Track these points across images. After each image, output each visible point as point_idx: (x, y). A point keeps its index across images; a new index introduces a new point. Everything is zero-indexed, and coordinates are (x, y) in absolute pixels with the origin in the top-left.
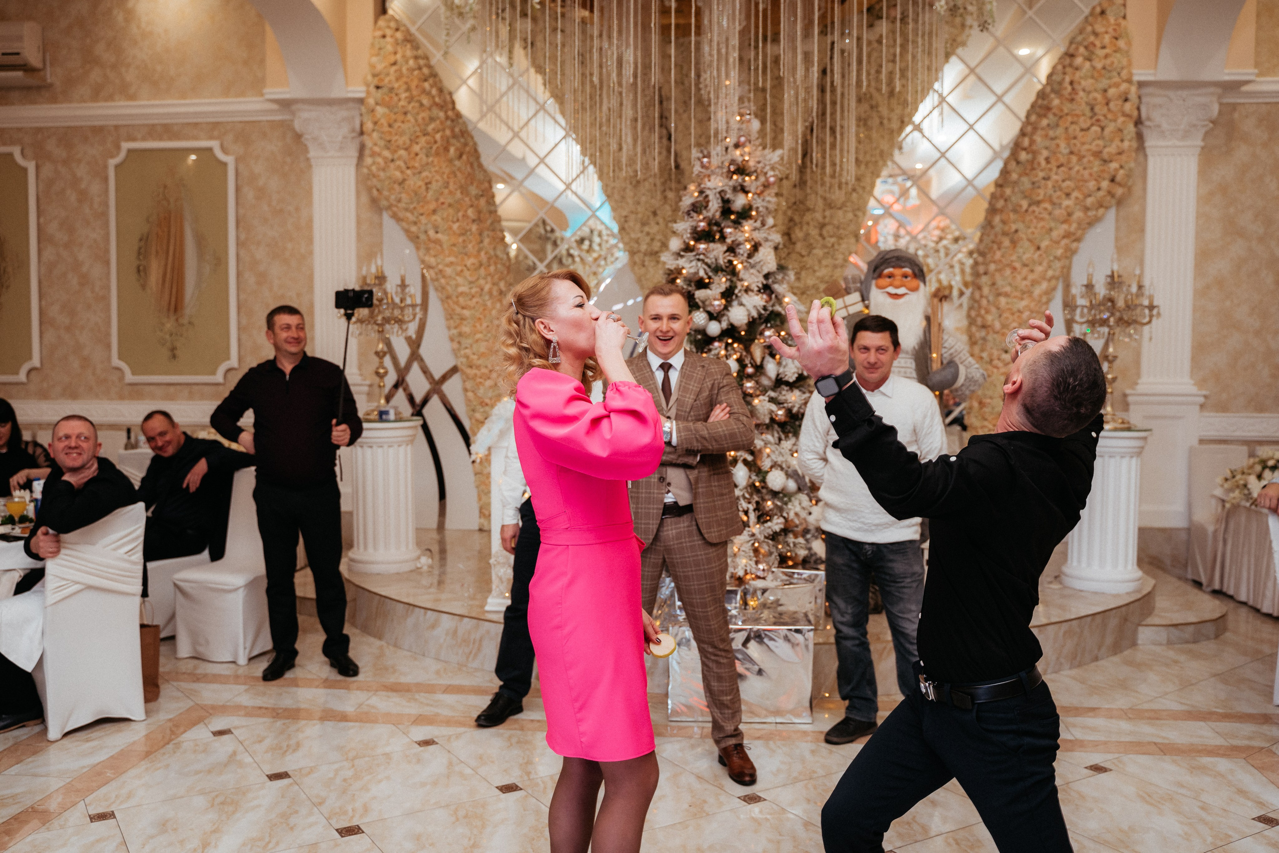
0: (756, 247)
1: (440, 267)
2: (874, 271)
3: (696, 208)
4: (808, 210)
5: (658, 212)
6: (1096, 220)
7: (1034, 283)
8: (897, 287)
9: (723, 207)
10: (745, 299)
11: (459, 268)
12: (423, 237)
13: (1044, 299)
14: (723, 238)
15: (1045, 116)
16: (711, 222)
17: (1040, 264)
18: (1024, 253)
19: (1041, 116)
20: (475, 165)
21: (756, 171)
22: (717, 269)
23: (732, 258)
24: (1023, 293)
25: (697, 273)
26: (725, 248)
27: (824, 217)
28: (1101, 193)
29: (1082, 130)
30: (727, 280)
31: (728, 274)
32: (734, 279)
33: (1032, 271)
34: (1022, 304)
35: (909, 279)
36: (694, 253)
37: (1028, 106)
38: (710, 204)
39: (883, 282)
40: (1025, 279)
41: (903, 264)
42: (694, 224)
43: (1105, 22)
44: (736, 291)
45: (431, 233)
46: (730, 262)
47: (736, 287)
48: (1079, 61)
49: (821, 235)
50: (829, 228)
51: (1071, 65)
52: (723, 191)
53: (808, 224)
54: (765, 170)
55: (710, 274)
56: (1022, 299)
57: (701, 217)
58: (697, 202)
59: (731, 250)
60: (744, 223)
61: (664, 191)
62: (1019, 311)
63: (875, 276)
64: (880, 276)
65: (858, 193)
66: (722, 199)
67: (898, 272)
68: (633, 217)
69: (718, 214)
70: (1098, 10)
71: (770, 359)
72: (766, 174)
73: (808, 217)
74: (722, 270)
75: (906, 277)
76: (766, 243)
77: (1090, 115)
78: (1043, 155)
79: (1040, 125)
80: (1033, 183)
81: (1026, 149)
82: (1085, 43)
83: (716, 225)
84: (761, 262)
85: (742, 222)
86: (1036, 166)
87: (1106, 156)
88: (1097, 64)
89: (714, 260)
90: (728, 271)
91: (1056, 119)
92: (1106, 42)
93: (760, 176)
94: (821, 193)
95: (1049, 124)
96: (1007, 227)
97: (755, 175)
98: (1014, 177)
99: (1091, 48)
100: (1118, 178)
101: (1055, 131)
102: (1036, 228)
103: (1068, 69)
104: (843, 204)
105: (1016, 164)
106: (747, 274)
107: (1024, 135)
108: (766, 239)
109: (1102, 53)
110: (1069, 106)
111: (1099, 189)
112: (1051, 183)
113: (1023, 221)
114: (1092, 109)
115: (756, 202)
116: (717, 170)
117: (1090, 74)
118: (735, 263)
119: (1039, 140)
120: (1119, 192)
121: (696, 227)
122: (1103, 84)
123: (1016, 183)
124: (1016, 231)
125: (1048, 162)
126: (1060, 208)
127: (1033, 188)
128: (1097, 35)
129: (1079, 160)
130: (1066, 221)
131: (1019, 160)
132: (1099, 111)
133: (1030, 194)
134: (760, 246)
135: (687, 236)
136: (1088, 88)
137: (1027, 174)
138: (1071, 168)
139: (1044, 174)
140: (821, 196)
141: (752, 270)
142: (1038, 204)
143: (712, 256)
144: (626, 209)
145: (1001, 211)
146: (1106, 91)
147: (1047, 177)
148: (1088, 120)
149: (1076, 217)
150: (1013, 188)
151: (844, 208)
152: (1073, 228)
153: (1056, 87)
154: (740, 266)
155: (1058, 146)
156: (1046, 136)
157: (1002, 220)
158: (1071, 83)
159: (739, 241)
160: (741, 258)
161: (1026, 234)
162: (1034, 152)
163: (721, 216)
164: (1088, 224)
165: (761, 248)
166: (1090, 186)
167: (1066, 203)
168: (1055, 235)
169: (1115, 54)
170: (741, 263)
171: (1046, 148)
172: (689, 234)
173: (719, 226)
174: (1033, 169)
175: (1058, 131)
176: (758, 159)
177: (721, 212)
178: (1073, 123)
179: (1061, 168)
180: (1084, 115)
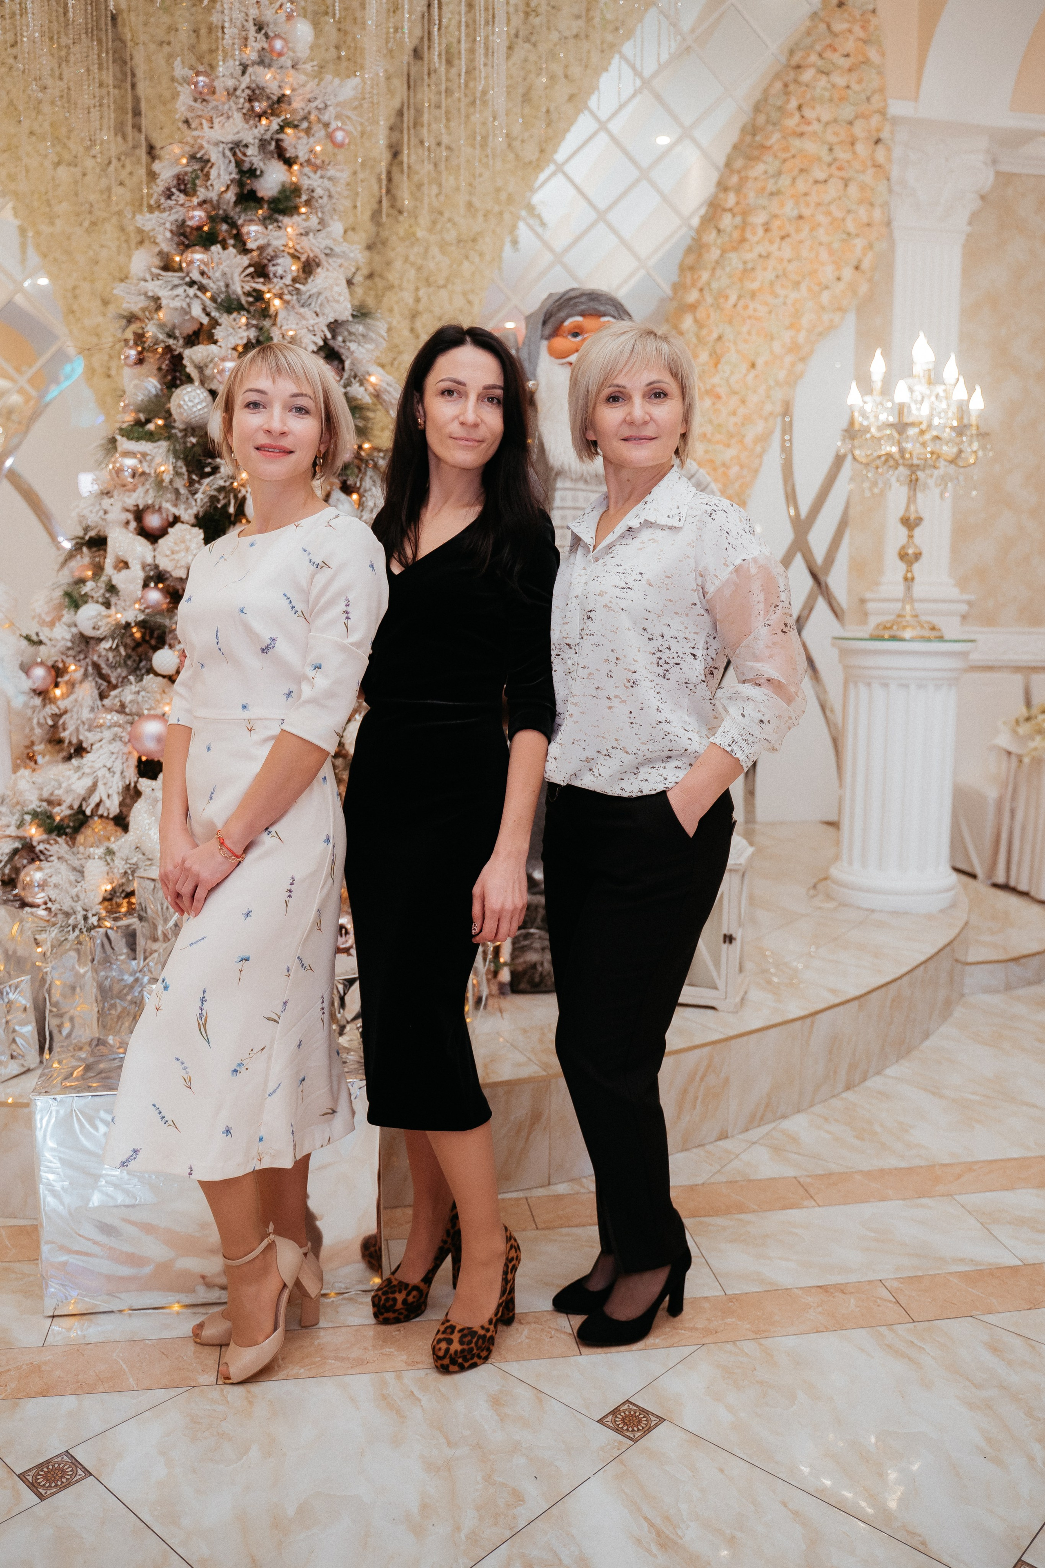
0: (309, 268)
2: (544, 323)
3: (185, 185)
4: (391, 287)
6: (832, 327)
7: (747, 420)
9: (240, 183)
13: (758, 449)
14: (241, 242)
15: (757, 159)
16: (216, 215)
17: (755, 392)
18: (732, 373)
19: (752, 159)
21: (306, 118)
22: (231, 306)
23: (259, 287)
24: (731, 436)
25: (186, 311)
26: (245, 260)
27: (418, 300)
28: (841, 286)
29: (816, 182)
30: (248, 325)
31: (254, 317)
32: (267, 323)
33: (743, 402)
34: (729, 454)
36: (179, 274)
37: (728, 149)
38: (213, 173)
39: (561, 343)
40: (734, 414)
41: (602, 308)
42: (177, 214)
43: (846, 16)
46: (258, 296)
48: (807, 75)
49: (412, 330)
51: (796, 81)
53: (391, 310)
54: (325, 118)
55: (214, 314)
56: (728, 446)
57: (195, 201)
58: (186, 174)
59: (261, 271)
60: (286, 220)
62: (724, 465)
63: (547, 331)
64: (556, 332)
65: (472, 263)
66: (239, 164)
67: (591, 324)
69: (231, 196)
71: (343, 496)
72: (327, 125)
73: (389, 299)
74: (240, 308)
76: (331, 260)
77: (827, 158)
78: (759, 219)
79: (752, 173)
80: (745, 263)
81: (731, 210)
82: (818, 48)
83: (226, 219)
84: (322, 298)
85: (280, 218)
86: (748, 235)
87: (850, 226)
88: (840, 80)
89: (222, 284)
90: (252, 309)
91: (777, 163)
92: (850, 45)
93: (317, 128)
94: (412, 258)
95: (766, 172)
96: (704, 332)
97: (305, 125)
98: (715, 254)
99: (828, 54)
100: (866, 265)
101: (776, 183)
102: (749, 333)
103: (792, 87)
104: (448, 280)
105: (714, 233)
106: (292, 318)
107: (726, 189)
108: (330, 253)
109: (845, 63)
110: (796, 143)
111: (839, 279)
112: (772, 263)
113: (730, 322)
114: (831, 150)
115: (309, 180)
116: (226, 107)
117: (827, 95)
118: (267, 296)
119: (751, 196)
120: (864, 288)
121: (184, 221)
122: (847, 112)
123: (717, 262)
124: (720, 338)
125: (767, 230)
126: (785, 303)
127: (745, 270)
128: (835, 35)
129: (812, 229)
130: (791, 326)
131: (722, 226)
132: (842, 155)
133: (741, 280)
134: (318, 265)
135: (165, 241)
136: (825, 117)
137: (735, 249)
138: (801, 242)
139: (760, 249)
140: (413, 264)
141: (302, 310)
142: (753, 295)
143: (218, 274)
144: (75, 275)
145: (693, 308)
146: (850, 123)
147: (764, 253)
148: (825, 167)
149: (805, 321)
150: (714, 270)
151: (450, 287)
152: (801, 337)
153: (774, 115)
154: (277, 302)
155: (782, 205)
156: (763, 189)
157: (696, 321)
158: (800, 108)
159: (270, 251)
160: (277, 285)
161: (735, 343)
162: (745, 214)
163: (236, 203)
164: (820, 334)
165: (319, 270)
166: (828, 272)
167: (794, 295)
168: (777, 347)
169: (863, 66)
170: (280, 296)
171: (764, 208)
172: (168, 235)
173: (233, 224)
174: (743, 240)
175: (780, 182)
176: (309, 96)
177: (237, 195)
178: (802, 170)
179: (787, 240)
180: (819, 159)
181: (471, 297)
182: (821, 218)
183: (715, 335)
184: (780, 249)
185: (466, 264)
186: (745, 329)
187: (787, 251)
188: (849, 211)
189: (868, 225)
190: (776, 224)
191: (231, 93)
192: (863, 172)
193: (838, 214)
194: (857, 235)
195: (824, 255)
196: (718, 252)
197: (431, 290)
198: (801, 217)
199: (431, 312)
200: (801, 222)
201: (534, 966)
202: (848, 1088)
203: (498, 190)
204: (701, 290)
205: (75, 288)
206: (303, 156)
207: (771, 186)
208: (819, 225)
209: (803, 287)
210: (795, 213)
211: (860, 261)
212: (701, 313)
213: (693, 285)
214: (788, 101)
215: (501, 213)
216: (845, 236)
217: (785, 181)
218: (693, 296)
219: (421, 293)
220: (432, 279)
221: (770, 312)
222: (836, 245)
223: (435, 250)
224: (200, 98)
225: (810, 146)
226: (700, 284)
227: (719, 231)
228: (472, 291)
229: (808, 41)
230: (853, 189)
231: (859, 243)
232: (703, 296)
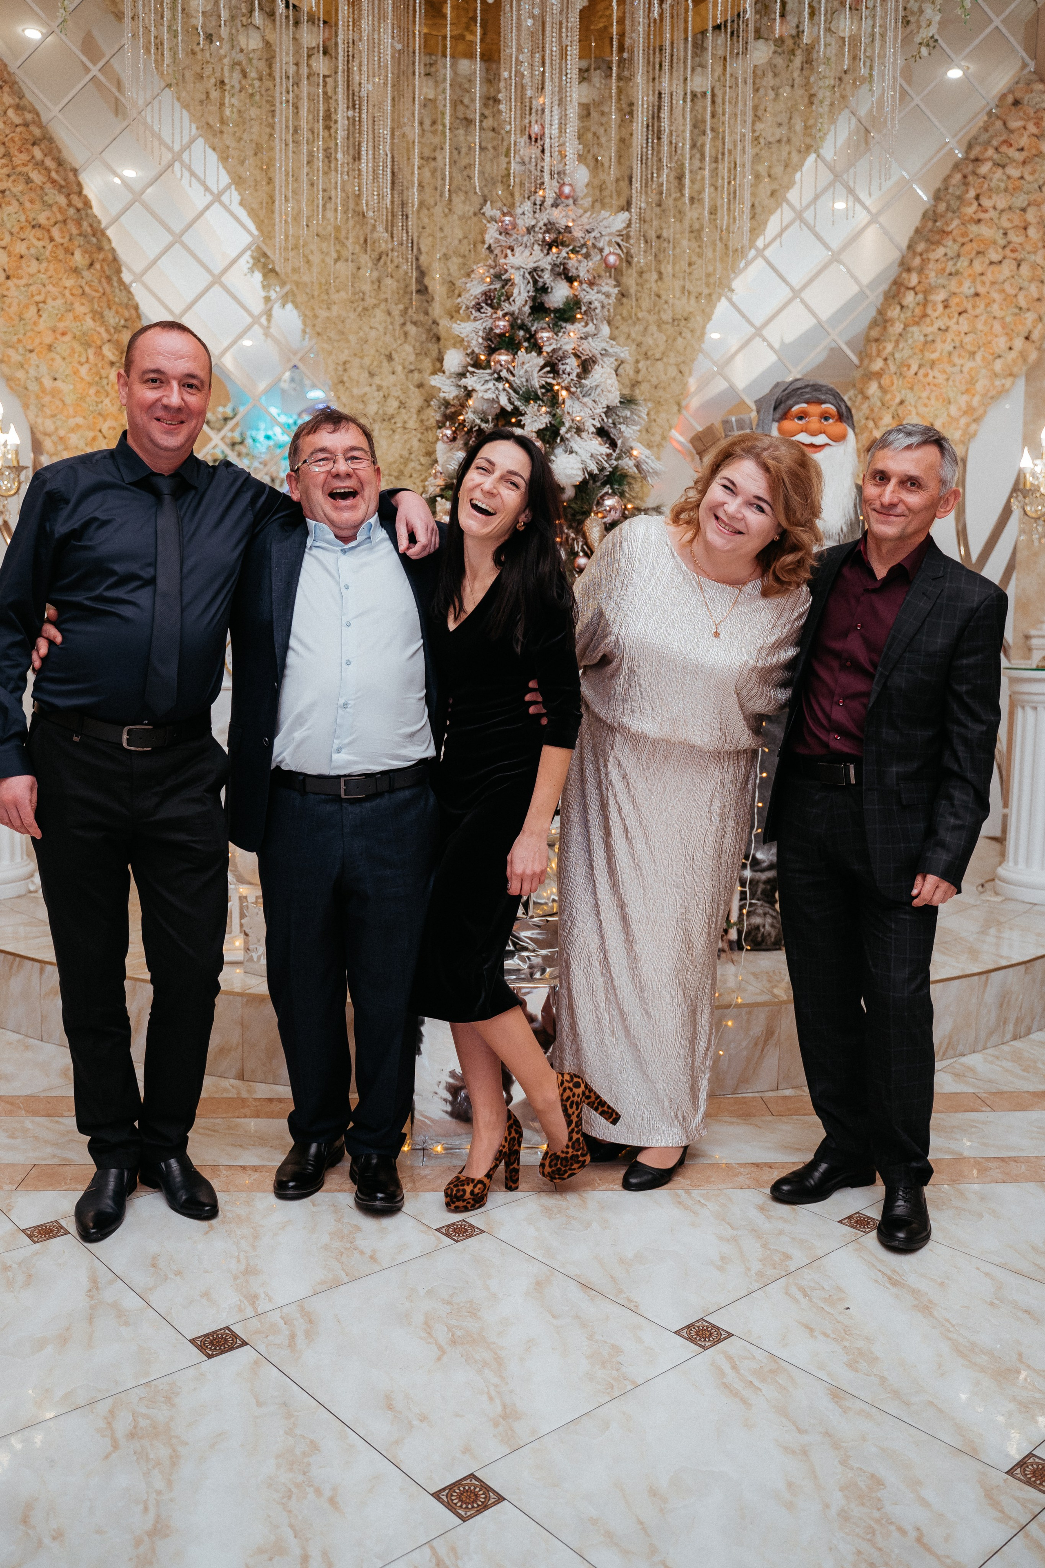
0: (586, 366)
1: (62, 433)
2: (775, 409)
3: (490, 300)
5: (395, 356)
6: (1003, 392)
8: (814, 434)
9: (534, 299)
10: (576, 443)
11: (90, 434)
12: (33, 387)
14: (536, 347)
15: (939, 243)
16: (516, 324)
19: (934, 243)
20: (115, 279)
21: (584, 245)
22: (529, 396)
23: (550, 380)
25: (496, 401)
26: (541, 361)
27: (638, 372)
28: (1013, 355)
29: (991, 263)
30: (545, 412)
31: (547, 405)
32: (557, 412)
35: (831, 421)
36: (488, 371)
37: (910, 232)
38: (514, 293)
39: (788, 424)
41: (823, 397)
42: (488, 324)
43: (1021, 114)
44: (563, 430)
45: (48, 383)
46: (548, 387)
47: (563, 424)
48: (984, 169)
50: (645, 387)
51: (974, 173)
52: (535, 269)
54: (600, 245)
55: (517, 403)
57: (500, 313)
58: (490, 290)
59: (553, 369)
60: (569, 326)
61: (404, 324)
63: (778, 415)
64: (785, 416)
65: (684, 338)
66: (535, 282)
67: (814, 409)
68: (356, 362)
69: (527, 309)
70: (1010, 99)
72: (601, 250)
74: (536, 398)
75: (826, 419)
76: (605, 359)
77: (1002, 242)
78: (939, 297)
79: (933, 256)
80: (925, 335)
81: (913, 289)
82: (995, 143)
83: (523, 327)
84: (599, 390)
85: (564, 325)
86: (929, 311)
87: (1022, 301)
88: (1013, 172)
89: (524, 380)
90: (545, 398)
91: (956, 247)
92: (1024, 141)
93: (593, 252)
94: (633, 335)
95: (946, 255)
96: (889, 397)
97: (584, 251)
98: (898, 327)
99: (1004, 149)
100: (1035, 335)
101: (955, 265)
102: (929, 398)
103: (971, 178)
104: (663, 354)
105: (898, 308)
106: (577, 406)
107: (909, 270)
108: (605, 353)
109: (1019, 156)
110: (974, 229)
111: (1010, 349)
112: (949, 336)
113: (912, 389)
114: (1005, 234)
115: (590, 296)
116: (525, 239)
117: (1003, 185)
118: (556, 388)
119: (932, 276)
120: (1033, 356)
121: (491, 329)
122: (1020, 200)
123: (901, 335)
124: (902, 402)
125: (946, 307)
126: (961, 371)
127: (926, 342)
128: (1012, 131)
129: (988, 305)
130: (967, 391)
131: (905, 303)
132: (1015, 238)
133: (922, 351)
134: (594, 362)
135: (477, 344)
136: (1001, 205)
137: (917, 323)
138: (976, 317)
139: (940, 323)
140: (633, 340)
141: (585, 400)
142: (933, 364)
143: (522, 373)
144: (346, 352)
145: (879, 375)
146: (1024, 210)
147: (943, 327)
148: (1000, 250)
149: (979, 386)
150: (897, 342)
151: (665, 360)
152: (975, 402)
153: (954, 204)
154: (564, 393)
155: (960, 284)
156: (943, 270)
157: (880, 387)
158: (977, 197)
159: (560, 353)
160: (566, 380)
161: (916, 407)
162: (926, 293)
163: (530, 314)
164: (992, 398)
165: (596, 367)
166: (1001, 343)
167: (969, 365)
168: (953, 410)
169: (1036, 159)
170: (567, 389)
171: (944, 287)
172: (481, 341)
173: (527, 330)
174: (925, 315)
175: (959, 264)
176: (588, 227)
177: (531, 308)
178: (978, 253)
179: (964, 315)
180: (995, 243)
181: (683, 368)
182: (995, 295)
183: (898, 400)
184: (958, 323)
185: (680, 340)
186: (925, 394)
187: (964, 324)
188: (1021, 289)
189: (1038, 300)
190: (954, 301)
191: (530, 230)
192: (1035, 253)
193: (1011, 291)
194: (1028, 310)
195: (997, 327)
196: (902, 326)
197: (649, 362)
198: (977, 295)
199: (649, 381)
200: (977, 299)
201: (757, 928)
202: (1015, 1038)
203: (708, 275)
204: (886, 360)
205: (345, 363)
206: (583, 274)
207: (950, 267)
208: (994, 301)
209: (978, 357)
210: (972, 291)
211: (1030, 332)
212: (885, 381)
213: (878, 355)
214: (967, 191)
215: (710, 295)
216: (1017, 311)
217: (963, 263)
218: (878, 365)
219: (641, 365)
220: (649, 354)
221: (948, 380)
222: (1008, 319)
223: (653, 328)
224: (505, 232)
225: (986, 231)
226: (884, 355)
227: (902, 307)
228: (684, 362)
229: (985, 137)
230: (1025, 269)
231: (1030, 317)
232: (887, 364)
